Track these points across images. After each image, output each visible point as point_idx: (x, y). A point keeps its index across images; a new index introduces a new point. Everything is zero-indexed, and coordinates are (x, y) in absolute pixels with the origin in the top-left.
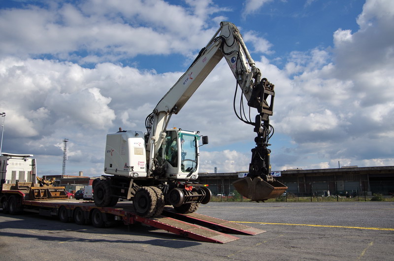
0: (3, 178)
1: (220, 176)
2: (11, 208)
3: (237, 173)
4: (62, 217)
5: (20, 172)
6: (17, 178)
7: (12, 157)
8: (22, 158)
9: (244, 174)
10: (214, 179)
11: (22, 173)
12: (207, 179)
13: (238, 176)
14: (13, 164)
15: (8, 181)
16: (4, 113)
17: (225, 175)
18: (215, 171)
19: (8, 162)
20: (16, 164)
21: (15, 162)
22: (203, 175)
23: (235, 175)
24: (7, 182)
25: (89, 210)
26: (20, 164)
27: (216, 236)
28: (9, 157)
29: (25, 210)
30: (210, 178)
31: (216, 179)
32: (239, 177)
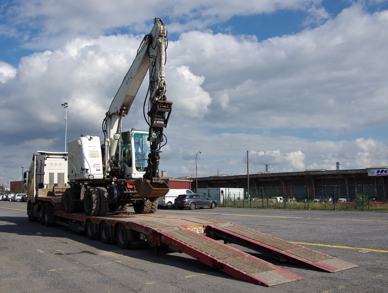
0: (42, 182)
1: (342, 174)
2: (46, 218)
3: (367, 169)
4: (89, 232)
5: (59, 174)
6: (56, 181)
7: (50, 156)
8: (62, 157)
9: (376, 171)
10: (334, 177)
11: (61, 175)
12: (326, 178)
13: (367, 173)
14: (51, 164)
15: (47, 185)
16: (66, 104)
17: (349, 172)
18: (338, 167)
19: (46, 162)
20: (56, 164)
21: (54, 162)
22: (318, 173)
23: (363, 172)
24: (45, 185)
25: (113, 225)
26: (60, 164)
27: (264, 273)
28: (46, 156)
29: (57, 222)
30: (329, 177)
31: (336, 177)
32: (369, 175)
